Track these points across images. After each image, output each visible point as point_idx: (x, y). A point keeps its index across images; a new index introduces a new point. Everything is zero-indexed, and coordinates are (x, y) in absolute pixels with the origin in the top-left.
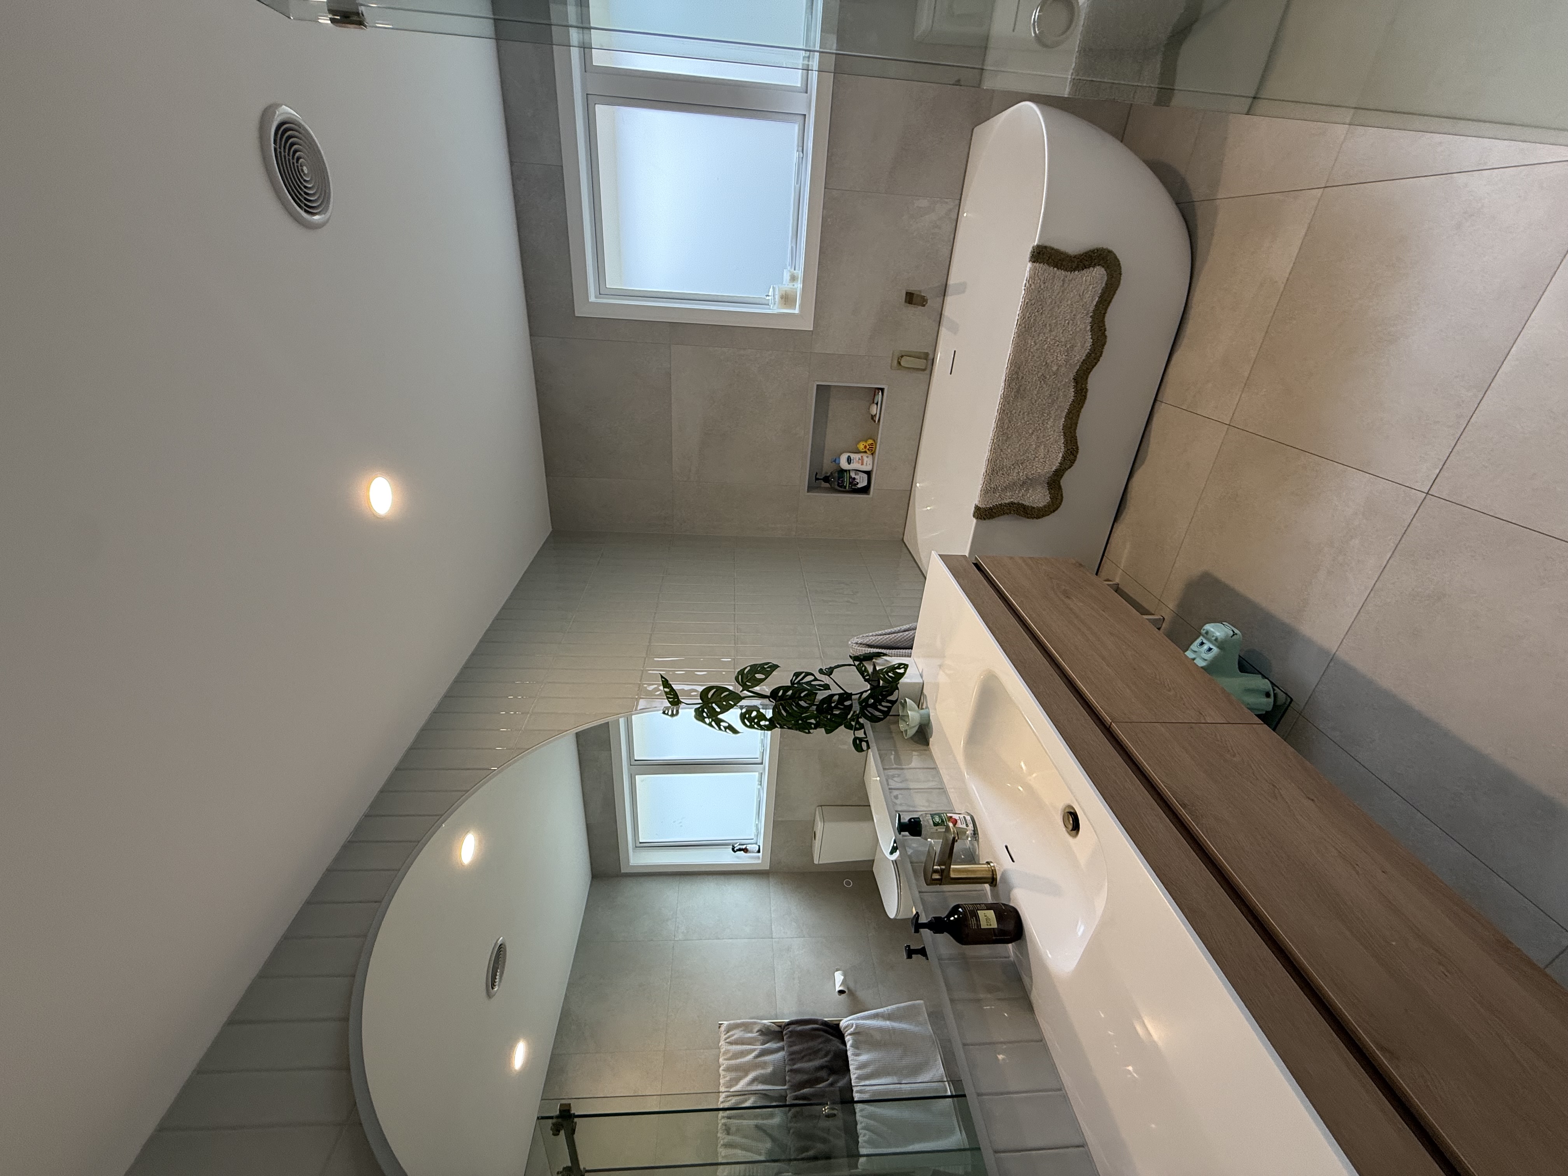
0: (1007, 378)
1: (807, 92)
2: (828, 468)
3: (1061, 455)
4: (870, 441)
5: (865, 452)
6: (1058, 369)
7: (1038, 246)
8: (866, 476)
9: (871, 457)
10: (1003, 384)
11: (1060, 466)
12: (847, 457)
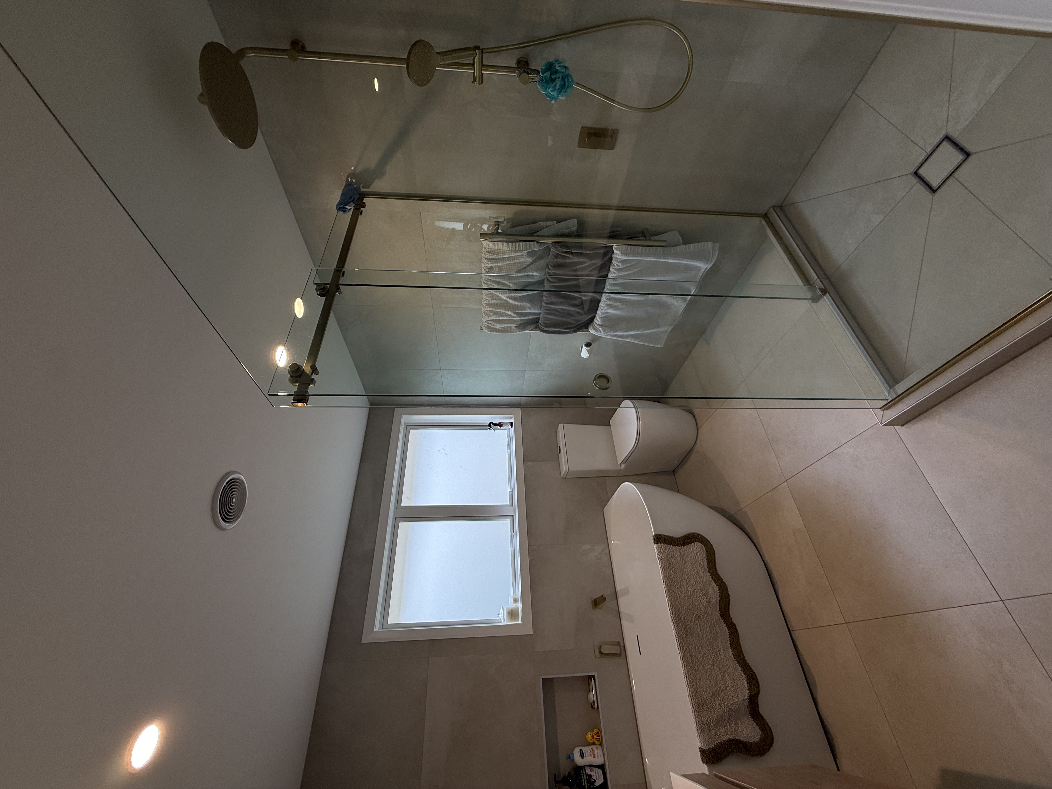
0: (674, 621)
1: (513, 506)
2: (565, 769)
3: (745, 682)
4: (596, 731)
5: (594, 744)
6: (705, 609)
7: (655, 535)
8: (600, 771)
9: (599, 747)
10: (673, 626)
11: (751, 693)
12: (579, 750)
